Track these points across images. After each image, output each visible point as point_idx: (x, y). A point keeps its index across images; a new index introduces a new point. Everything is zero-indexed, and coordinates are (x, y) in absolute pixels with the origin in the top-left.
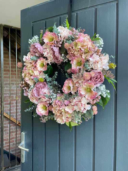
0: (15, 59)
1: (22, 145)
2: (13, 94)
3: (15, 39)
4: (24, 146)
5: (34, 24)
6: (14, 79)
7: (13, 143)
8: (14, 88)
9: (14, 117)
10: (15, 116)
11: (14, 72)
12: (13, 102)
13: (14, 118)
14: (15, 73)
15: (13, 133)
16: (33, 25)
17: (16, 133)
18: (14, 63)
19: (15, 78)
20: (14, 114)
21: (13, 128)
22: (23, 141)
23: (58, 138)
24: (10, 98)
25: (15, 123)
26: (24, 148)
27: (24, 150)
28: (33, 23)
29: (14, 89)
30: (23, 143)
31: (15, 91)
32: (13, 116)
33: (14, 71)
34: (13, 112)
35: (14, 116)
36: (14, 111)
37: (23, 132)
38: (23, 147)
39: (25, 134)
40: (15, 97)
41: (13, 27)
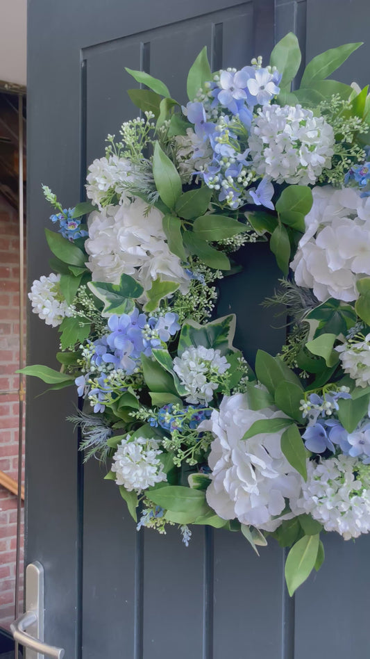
0: (14, 224)
1: (30, 627)
2: (5, 370)
4: (40, 629)
5: (89, 56)
8: (9, 345)
9: (8, 468)
10: (14, 467)
11: (11, 279)
12: (7, 404)
13: (9, 475)
14: (15, 280)
16: (85, 61)
17: (15, 537)
18: (13, 237)
19: (15, 305)
20: (11, 458)
21: (6, 515)
22: (35, 605)
23: (205, 603)
25: (12, 494)
26: (39, 641)
27: (41, 652)
28: (84, 55)
29: (10, 349)
30: (35, 613)
32: (5, 465)
33: (8, 272)
34: (6, 448)
36: (8, 444)
37: (37, 566)
38: (36, 635)
40: (14, 381)
41: (8, 83)
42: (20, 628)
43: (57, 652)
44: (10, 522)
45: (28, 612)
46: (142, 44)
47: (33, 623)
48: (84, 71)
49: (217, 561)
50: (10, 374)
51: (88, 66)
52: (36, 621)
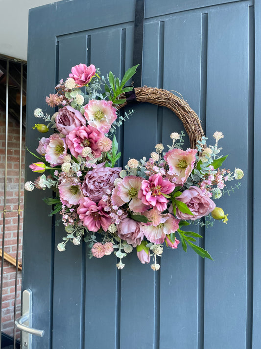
0: (15, 128)
1: (25, 322)
2: (9, 201)
3: (18, 84)
4: (30, 322)
5: (60, 39)
6: (13, 169)
7: (6, 309)
8: (11, 188)
9: (10, 253)
11: (14, 156)
12: (9, 218)
13: (10, 255)
15: (7, 286)
16: (58, 42)
18: (14, 135)
19: (15, 168)
20: (11, 246)
21: (8, 276)
22: (27, 311)
23: (116, 301)
24: (5, 210)
25: (12, 264)
26: (30, 328)
27: (30, 333)
28: (58, 39)
29: (12, 190)
30: (28, 314)
31: (14, 194)
32: (8, 250)
34: (9, 241)
35: (11, 251)
36: (9, 239)
37: (29, 291)
38: (27, 325)
39: (33, 295)
40: (13, 207)
41: (16, 58)
42: (20, 322)
43: (41, 333)
44: (10, 279)
45: (23, 315)
46: (87, 36)
47: (27, 320)
48: (58, 47)
49: (122, 280)
50: (11, 203)
51: (60, 45)
52: (28, 319)
